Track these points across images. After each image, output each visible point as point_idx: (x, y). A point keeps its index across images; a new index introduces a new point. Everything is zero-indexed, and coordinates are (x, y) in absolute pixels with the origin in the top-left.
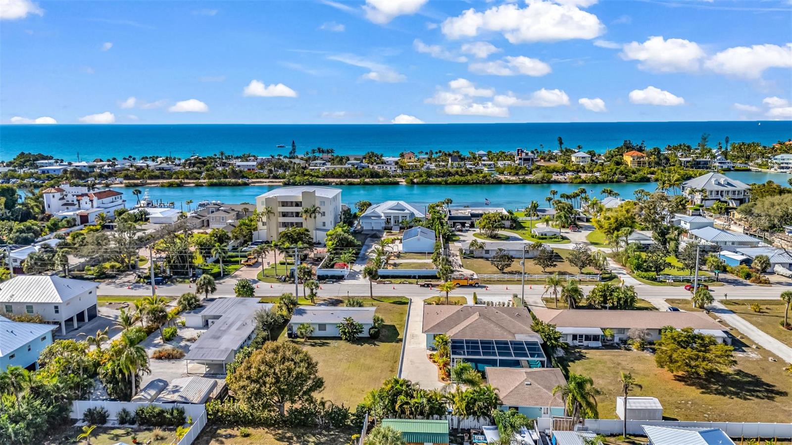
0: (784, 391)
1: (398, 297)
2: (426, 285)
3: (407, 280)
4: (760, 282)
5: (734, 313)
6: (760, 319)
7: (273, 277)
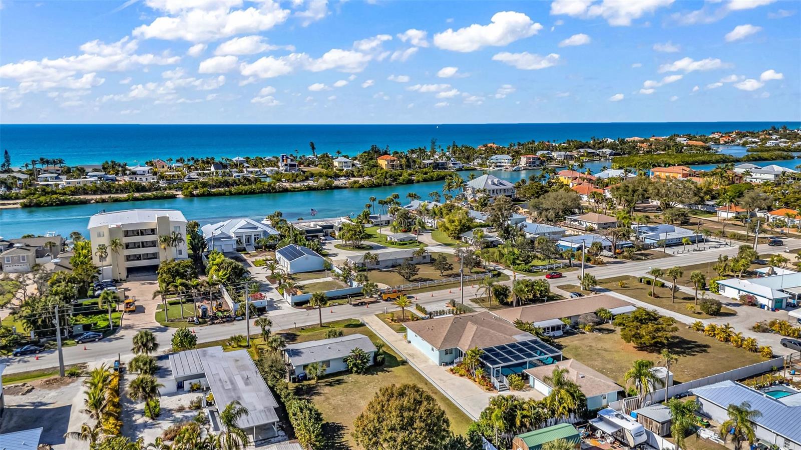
0: (705, 344)
1: (345, 320)
2: (360, 304)
3: (334, 301)
4: (599, 264)
5: (610, 290)
6: (630, 292)
7: (179, 320)
